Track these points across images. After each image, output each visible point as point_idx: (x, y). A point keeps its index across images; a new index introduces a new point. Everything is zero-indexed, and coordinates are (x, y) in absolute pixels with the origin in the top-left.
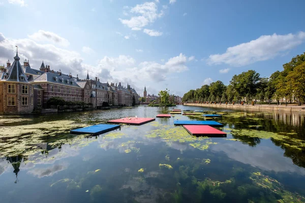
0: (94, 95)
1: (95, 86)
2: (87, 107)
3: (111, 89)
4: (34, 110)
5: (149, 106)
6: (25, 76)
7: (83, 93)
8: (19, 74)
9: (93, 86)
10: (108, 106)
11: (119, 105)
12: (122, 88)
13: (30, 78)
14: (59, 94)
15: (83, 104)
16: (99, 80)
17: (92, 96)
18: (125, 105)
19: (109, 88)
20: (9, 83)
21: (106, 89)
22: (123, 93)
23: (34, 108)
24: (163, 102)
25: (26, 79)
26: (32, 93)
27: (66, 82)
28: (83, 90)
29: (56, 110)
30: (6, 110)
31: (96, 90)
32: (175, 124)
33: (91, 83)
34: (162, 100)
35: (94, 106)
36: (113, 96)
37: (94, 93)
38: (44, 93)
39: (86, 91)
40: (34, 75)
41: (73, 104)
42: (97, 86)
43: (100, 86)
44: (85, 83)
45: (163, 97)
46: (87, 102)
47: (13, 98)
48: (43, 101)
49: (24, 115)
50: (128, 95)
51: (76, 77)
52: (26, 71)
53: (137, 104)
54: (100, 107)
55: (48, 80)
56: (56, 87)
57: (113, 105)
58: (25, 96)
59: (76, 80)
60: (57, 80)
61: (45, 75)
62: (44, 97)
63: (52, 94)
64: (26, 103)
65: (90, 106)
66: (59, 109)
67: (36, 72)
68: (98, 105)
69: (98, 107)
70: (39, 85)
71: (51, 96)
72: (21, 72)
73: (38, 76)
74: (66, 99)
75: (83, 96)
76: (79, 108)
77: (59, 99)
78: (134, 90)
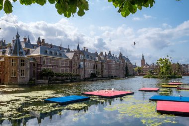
0: (82, 66)
1: (83, 57)
2: (75, 79)
3: (100, 58)
4: (29, 81)
5: (145, 77)
6: (23, 51)
7: (71, 65)
8: (19, 50)
9: (80, 56)
10: (97, 77)
11: (109, 77)
12: (113, 57)
13: (28, 52)
14: (50, 66)
15: (71, 75)
16: (87, 49)
17: (79, 67)
18: (115, 76)
19: (97, 58)
20: (12, 58)
21: (95, 59)
22: (113, 62)
23: (30, 79)
24: (163, 73)
25: (24, 53)
26: (28, 66)
27: (56, 54)
28: (71, 61)
29: (47, 81)
30: (10, 80)
31: (84, 61)
32: (150, 99)
33: (79, 53)
34: (161, 70)
35: (82, 78)
36: (102, 66)
37: (82, 63)
38: (38, 65)
39: (73, 62)
40: (31, 50)
41: (62, 75)
42: (84, 56)
43: (87, 57)
44: (73, 54)
45: (162, 67)
46: (75, 74)
47: (15, 71)
48: (37, 72)
49: (22, 85)
50: (120, 65)
51: (67, 48)
52: (25, 47)
53: (130, 75)
54: (88, 78)
55: (41, 53)
56: (47, 59)
57: (103, 77)
58: (23, 68)
59: (66, 51)
60: (48, 53)
61: (39, 49)
62: (38, 69)
63: (44, 66)
64: (24, 75)
65: (77, 77)
66: (49, 80)
67: (33, 46)
68: (86, 76)
69: (85, 78)
70: (34, 58)
71: (43, 68)
72: (20, 47)
73: (34, 50)
74: (55, 70)
75: (71, 67)
76: (67, 79)
77: (49, 71)
78: (127, 59)
